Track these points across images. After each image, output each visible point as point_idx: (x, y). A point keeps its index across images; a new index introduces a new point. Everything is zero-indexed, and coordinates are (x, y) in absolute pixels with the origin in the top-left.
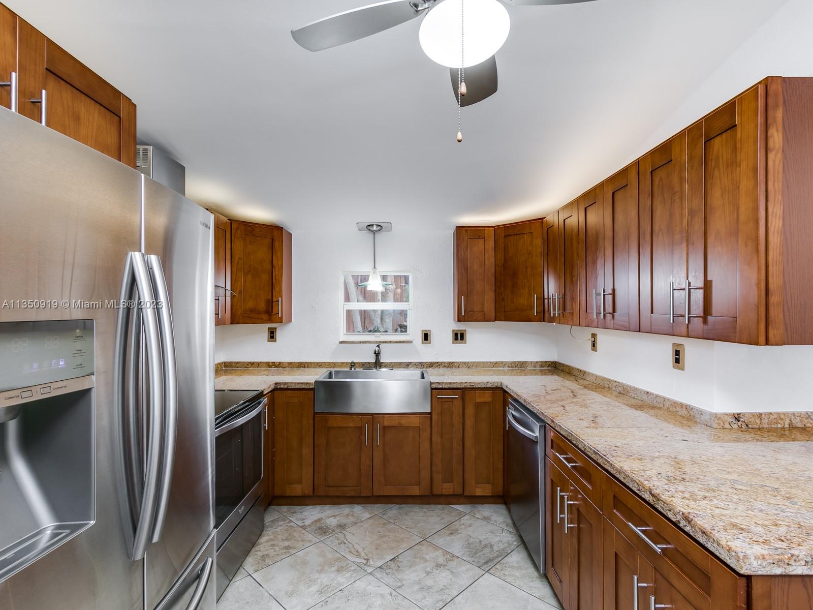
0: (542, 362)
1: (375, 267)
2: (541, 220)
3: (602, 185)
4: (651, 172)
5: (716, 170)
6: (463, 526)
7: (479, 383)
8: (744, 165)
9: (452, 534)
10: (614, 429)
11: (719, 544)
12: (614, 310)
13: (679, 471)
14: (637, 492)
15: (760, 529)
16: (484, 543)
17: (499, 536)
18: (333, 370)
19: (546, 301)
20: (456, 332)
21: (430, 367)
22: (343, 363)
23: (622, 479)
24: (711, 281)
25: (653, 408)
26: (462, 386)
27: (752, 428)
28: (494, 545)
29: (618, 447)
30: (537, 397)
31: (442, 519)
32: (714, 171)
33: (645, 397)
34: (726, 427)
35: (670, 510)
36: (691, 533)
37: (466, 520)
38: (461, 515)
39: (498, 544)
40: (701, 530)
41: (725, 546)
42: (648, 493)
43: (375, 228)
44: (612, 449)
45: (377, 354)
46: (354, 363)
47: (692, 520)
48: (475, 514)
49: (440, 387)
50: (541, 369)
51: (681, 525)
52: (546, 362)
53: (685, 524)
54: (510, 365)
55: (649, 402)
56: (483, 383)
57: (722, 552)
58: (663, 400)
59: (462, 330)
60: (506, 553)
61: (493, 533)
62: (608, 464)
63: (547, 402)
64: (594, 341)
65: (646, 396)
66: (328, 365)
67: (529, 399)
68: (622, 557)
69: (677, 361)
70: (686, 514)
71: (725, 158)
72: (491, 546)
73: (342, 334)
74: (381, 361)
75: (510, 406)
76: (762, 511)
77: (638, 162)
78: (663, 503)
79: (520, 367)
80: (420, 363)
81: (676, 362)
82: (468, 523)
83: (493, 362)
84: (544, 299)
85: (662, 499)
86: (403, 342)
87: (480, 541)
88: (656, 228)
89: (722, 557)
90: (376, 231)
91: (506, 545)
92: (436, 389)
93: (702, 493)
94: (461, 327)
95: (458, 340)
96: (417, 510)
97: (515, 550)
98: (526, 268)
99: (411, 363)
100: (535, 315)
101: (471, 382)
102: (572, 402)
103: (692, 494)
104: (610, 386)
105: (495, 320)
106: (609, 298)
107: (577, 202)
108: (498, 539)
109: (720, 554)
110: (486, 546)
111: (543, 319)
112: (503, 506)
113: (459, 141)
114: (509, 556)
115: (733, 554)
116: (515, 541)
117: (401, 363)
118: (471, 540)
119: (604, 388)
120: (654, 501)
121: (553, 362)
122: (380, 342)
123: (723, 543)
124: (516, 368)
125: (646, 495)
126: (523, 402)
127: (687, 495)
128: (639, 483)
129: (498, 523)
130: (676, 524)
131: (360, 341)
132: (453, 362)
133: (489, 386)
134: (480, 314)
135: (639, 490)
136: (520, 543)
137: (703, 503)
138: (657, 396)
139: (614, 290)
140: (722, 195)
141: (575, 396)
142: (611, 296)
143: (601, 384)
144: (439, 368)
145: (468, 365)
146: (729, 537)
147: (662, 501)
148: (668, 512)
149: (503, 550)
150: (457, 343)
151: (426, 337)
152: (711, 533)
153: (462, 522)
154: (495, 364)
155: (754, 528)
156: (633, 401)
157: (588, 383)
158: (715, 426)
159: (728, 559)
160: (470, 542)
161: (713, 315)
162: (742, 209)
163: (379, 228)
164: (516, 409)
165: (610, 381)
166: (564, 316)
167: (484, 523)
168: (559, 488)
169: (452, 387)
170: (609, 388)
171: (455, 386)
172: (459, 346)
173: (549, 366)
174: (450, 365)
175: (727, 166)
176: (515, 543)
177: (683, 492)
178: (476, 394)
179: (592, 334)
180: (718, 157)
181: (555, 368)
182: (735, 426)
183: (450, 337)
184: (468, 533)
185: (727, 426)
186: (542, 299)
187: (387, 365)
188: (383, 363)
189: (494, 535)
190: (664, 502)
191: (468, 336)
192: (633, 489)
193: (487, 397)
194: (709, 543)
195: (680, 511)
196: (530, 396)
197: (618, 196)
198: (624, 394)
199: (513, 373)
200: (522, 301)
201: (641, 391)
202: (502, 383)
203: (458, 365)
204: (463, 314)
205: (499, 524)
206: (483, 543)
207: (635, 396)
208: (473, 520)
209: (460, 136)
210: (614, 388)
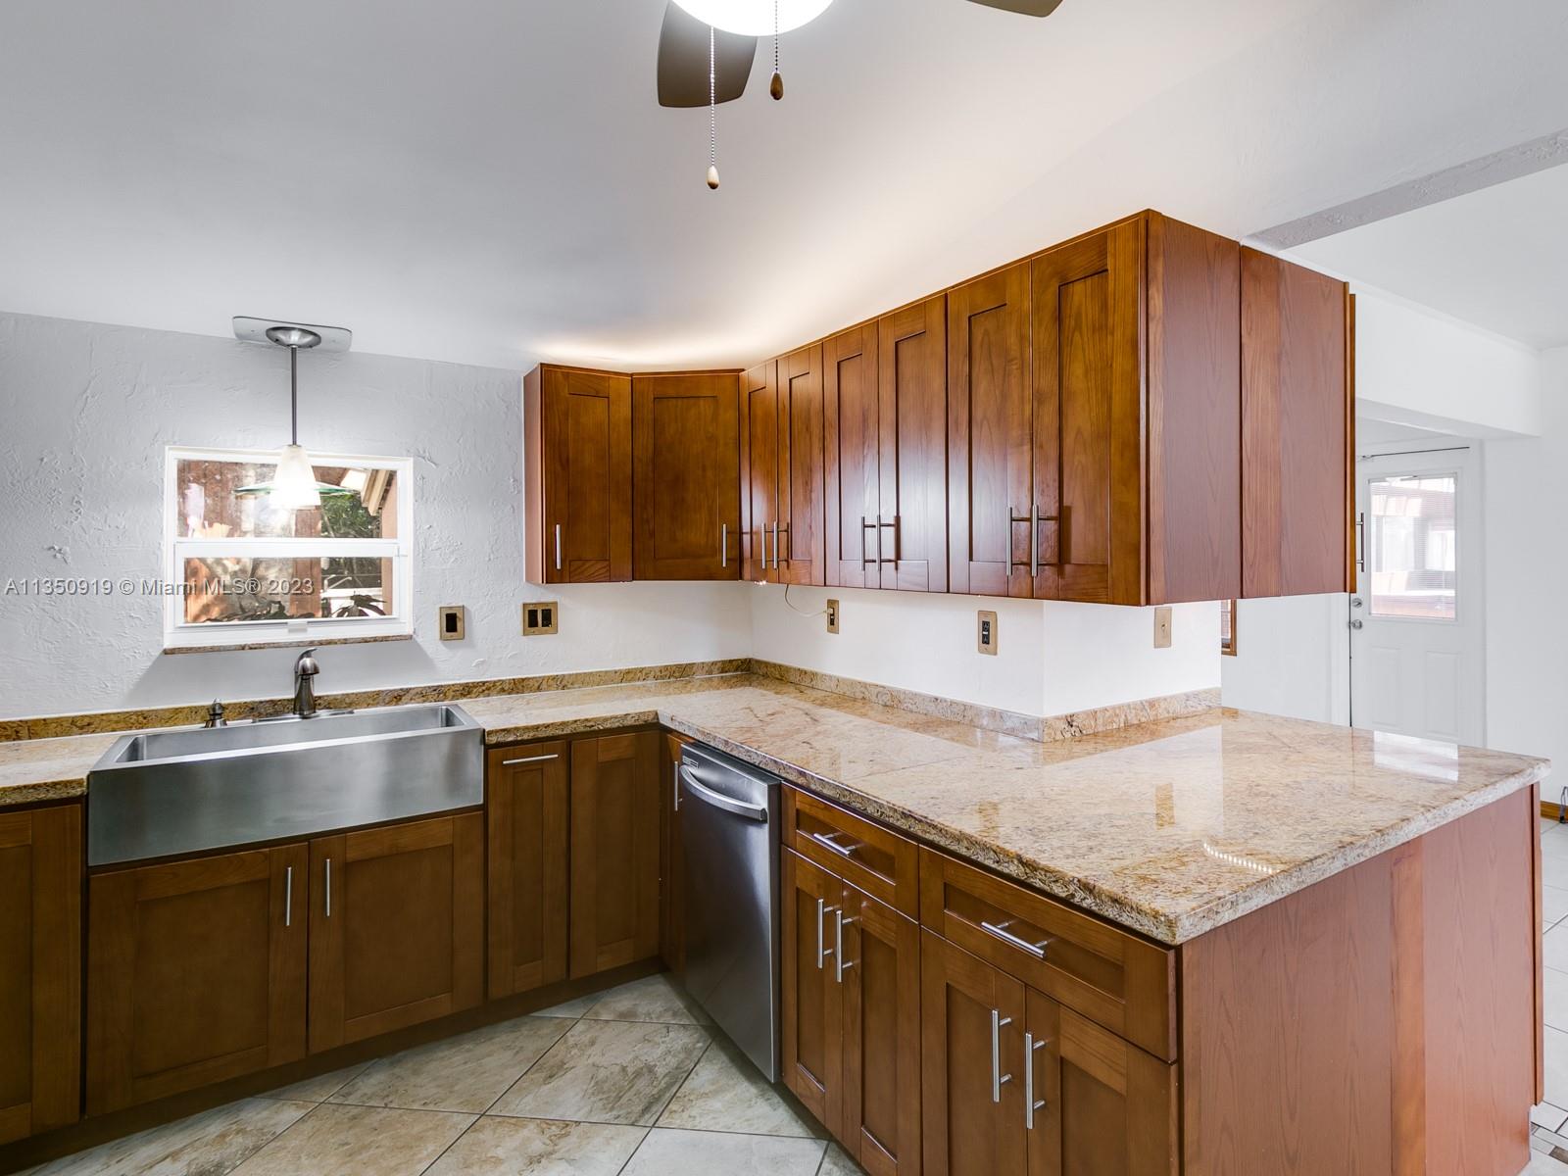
0: (724, 662)
1: (294, 443)
2: (735, 373)
3: (875, 324)
4: (970, 318)
5: (1077, 334)
6: (574, 1051)
7: (606, 719)
8: (1118, 334)
9: (551, 1077)
10: (913, 769)
11: (1139, 911)
12: (898, 556)
13: (1040, 818)
14: (994, 866)
15: (1172, 875)
16: (633, 1070)
17: (663, 1042)
18: (141, 733)
19: (746, 538)
20: (531, 608)
21: (463, 695)
22: (177, 711)
23: (963, 852)
24: (1069, 508)
25: (949, 723)
26: (567, 731)
27: (1087, 735)
28: (655, 1066)
29: (937, 798)
30: (747, 731)
31: (517, 1052)
32: (1073, 336)
33: (931, 708)
34: (1057, 738)
35: (1056, 881)
36: (1094, 908)
37: (580, 1032)
38: (564, 1028)
39: (665, 1059)
40: (1111, 898)
41: (1149, 911)
42: (1016, 862)
43: (295, 338)
44: (930, 804)
45: (305, 676)
46: (223, 707)
47: (1094, 887)
48: (597, 1013)
49: (511, 739)
50: (722, 677)
51: (1077, 900)
52: (731, 661)
53: (1084, 895)
54: (659, 674)
55: (939, 715)
56: (616, 717)
57: (1145, 921)
58: (963, 707)
59: (547, 604)
60: (685, 1072)
61: (649, 1041)
62: (934, 831)
63: (773, 739)
64: (833, 615)
65: (932, 704)
66: (117, 722)
67: (736, 739)
68: (961, 988)
69: (986, 640)
70: (1083, 880)
71: (1090, 317)
72: (651, 1070)
73: (168, 628)
74: (315, 694)
75: (686, 759)
76: (1159, 849)
77: (945, 297)
78: (1043, 873)
79: (679, 674)
80: (435, 689)
81: (984, 642)
82: (586, 1038)
83: (621, 671)
84: (741, 533)
85: (1041, 866)
86: (385, 639)
87: (624, 1069)
88: (978, 414)
89: (1144, 930)
90: (300, 347)
91: (682, 1056)
92: (499, 745)
93: (1085, 843)
94: (544, 595)
95: (536, 625)
96: (446, 1053)
97: (702, 1060)
98: (704, 469)
99: (408, 690)
100: (724, 565)
101: (587, 720)
102: (819, 733)
103: (1073, 847)
104: (867, 695)
105: (633, 579)
106: (889, 534)
107: (820, 349)
108: (659, 1051)
109: (1141, 925)
110: (638, 1074)
111: (737, 574)
112: (659, 978)
113: (713, 186)
114: (692, 1075)
115: (1163, 919)
116: (698, 1042)
117: (378, 693)
118: (602, 1074)
119: (855, 700)
120: (1027, 874)
121: (746, 659)
122: (312, 643)
123: (1145, 907)
124: (672, 679)
125: (1011, 868)
126: (721, 747)
127: (1069, 852)
128: (998, 850)
129: (653, 1016)
130: (1066, 902)
131: (243, 643)
132: (523, 680)
133: (629, 722)
134: (599, 566)
135: (997, 862)
136: (710, 1041)
137: (1093, 857)
138: (952, 703)
139: (898, 518)
140: (1086, 373)
141: (815, 720)
142: (892, 530)
143: (848, 693)
144: (489, 695)
145: (561, 683)
146: (1147, 897)
147: (1042, 869)
148: (1052, 884)
149: (677, 1068)
150: (534, 633)
151: (452, 622)
152: (1126, 898)
153: (571, 1041)
154: (627, 676)
155: (1165, 876)
156: (910, 718)
157: (824, 694)
158: (1046, 739)
159: (1154, 929)
160: (599, 1078)
161: (1073, 562)
162: (1117, 399)
163: (309, 339)
164: (702, 763)
165: (865, 685)
166: (791, 567)
167: (624, 1026)
168: (821, 901)
169: (541, 734)
170: (864, 698)
171: (549, 733)
172: (542, 641)
173: (736, 670)
174: (517, 687)
175: (1094, 331)
176: (700, 1045)
177: (1061, 848)
178: (600, 743)
179: (829, 601)
180: (1079, 314)
181: (746, 671)
182: (1068, 735)
183: (518, 619)
184: (590, 1061)
185: (1059, 737)
186: (737, 533)
187: (335, 704)
188: (320, 697)
189: (650, 1044)
190: (1046, 871)
191: (562, 618)
192: (987, 862)
193: (624, 747)
194: (1124, 915)
195: (1074, 878)
196: (735, 732)
197: (907, 350)
198: (892, 707)
199: (671, 690)
200: (696, 537)
201: (924, 697)
202: (657, 714)
203: (537, 685)
204: (559, 567)
205: (658, 1018)
206: (630, 1070)
207: (914, 708)
208: (598, 1027)
209: (714, 175)
210: (874, 698)
